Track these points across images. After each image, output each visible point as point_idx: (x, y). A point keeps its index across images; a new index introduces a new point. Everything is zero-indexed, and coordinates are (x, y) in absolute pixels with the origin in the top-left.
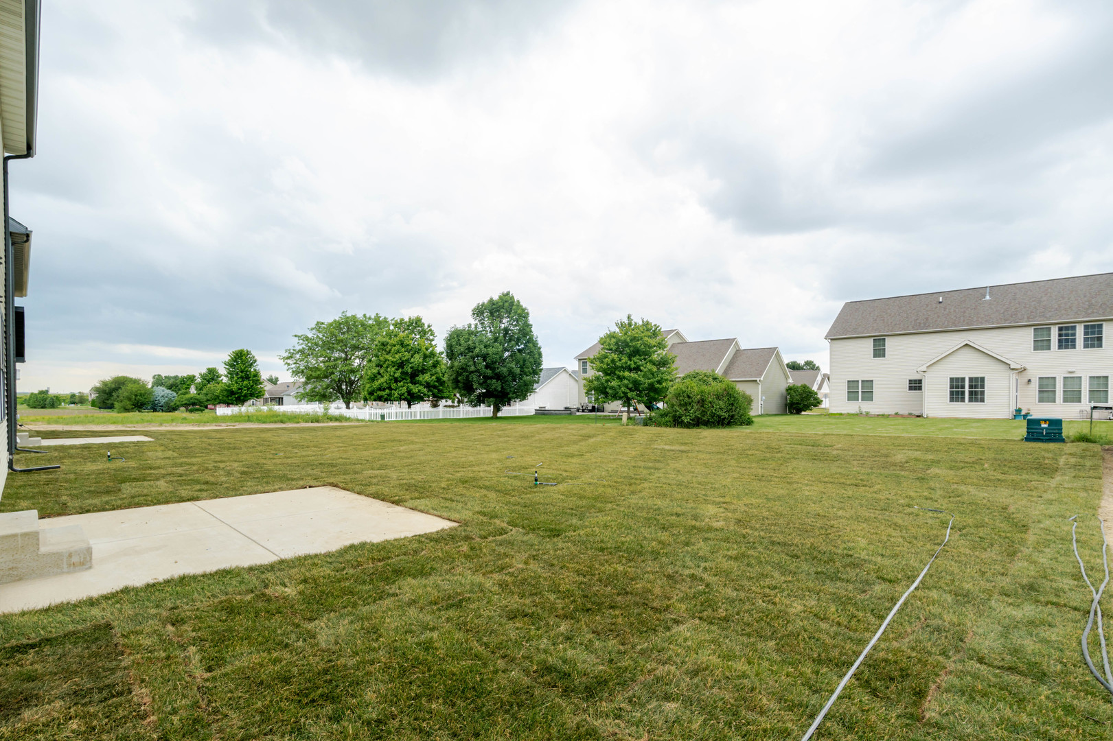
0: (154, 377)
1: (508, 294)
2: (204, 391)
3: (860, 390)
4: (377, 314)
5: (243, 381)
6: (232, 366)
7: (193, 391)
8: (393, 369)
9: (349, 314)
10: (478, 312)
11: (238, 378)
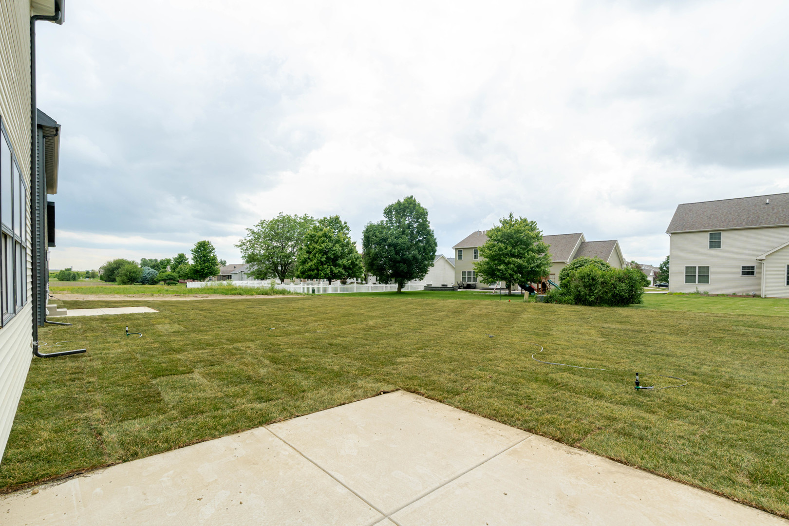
0: (142, 260)
1: (411, 197)
2: (177, 270)
3: (697, 275)
4: (305, 214)
5: (205, 263)
6: (197, 252)
7: (169, 269)
8: (320, 255)
9: (284, 214)
10: (388, 212)
11: (201, 261)
